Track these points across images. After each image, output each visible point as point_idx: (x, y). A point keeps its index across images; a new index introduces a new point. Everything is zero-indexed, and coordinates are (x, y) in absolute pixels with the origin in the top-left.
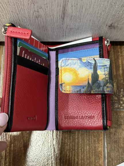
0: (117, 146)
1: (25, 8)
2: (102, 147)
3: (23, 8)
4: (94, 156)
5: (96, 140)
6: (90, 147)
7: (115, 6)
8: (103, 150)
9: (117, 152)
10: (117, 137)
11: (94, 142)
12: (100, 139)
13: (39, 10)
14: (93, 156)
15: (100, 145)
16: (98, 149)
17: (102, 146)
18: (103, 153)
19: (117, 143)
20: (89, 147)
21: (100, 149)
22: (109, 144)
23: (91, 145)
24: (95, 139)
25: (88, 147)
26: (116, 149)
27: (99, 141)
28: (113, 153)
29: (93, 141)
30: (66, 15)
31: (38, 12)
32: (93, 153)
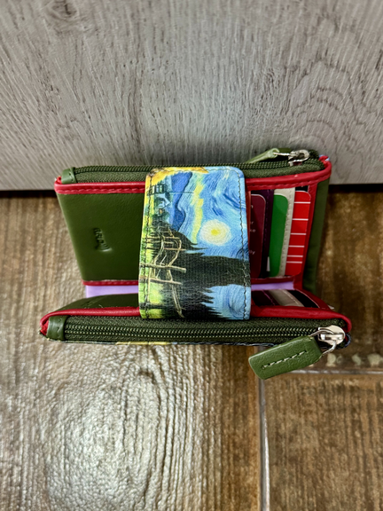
0: (297, 471)
1: (33, 121)
2: (255, 474)
3: (28, 120)
4: (235, 499)
5: (242, 456)
6: (225, 474)
7: (264, 111)
8: (259, 482)
9: (297, 487)
10: (298, 446)
11: (234, 459)
12: (252, 451)
13: (71, 124)
14: (233, 498)
15: (251, 468)
16: (244, 479)
17: (258, 471)
18: (259, 490)
19: (297, 464)
20: (222, 473)
21: (251, 479)
22: (277, 464)
23: (227, 467)
24: (237, 452)
25: (218, 474)
26: (295, 479)
27: (249, 457)
28: (287, 491)
29: (231, 459)
30: (142, 132)
31: (68, 127)
32: (233, 491)
